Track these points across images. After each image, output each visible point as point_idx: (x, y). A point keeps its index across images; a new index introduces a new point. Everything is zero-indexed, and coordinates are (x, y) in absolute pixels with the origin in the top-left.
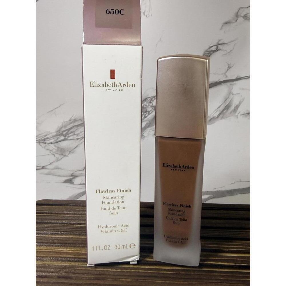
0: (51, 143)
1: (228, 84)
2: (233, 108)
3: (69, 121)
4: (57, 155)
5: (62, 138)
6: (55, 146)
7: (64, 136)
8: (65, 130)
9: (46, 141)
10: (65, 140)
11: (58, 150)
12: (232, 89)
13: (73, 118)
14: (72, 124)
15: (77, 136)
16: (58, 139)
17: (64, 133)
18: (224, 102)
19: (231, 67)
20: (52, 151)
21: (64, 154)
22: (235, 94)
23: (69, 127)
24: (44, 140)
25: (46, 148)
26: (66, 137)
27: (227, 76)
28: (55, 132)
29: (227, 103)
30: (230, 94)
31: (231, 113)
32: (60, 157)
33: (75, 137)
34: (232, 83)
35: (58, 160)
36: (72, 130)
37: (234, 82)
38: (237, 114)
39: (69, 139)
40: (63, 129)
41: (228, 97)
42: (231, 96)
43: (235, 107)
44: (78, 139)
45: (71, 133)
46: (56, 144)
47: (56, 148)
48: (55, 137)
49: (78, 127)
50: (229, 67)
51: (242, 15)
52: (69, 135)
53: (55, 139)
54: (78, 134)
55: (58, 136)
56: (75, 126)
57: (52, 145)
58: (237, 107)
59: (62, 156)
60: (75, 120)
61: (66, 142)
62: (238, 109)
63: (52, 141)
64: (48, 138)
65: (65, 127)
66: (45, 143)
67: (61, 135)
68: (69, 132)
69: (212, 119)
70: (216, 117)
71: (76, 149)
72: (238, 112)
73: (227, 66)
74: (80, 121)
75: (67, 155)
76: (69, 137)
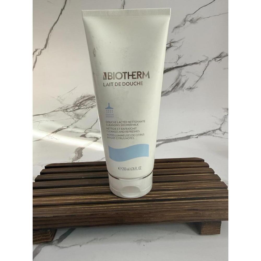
0: (71, 111)
1: (179, 69)
2: (181, 85)
3: (81, 97)
4: (75, 119)
5: (77, 108)
6: (73, 113)
7: (78, 107)
8: (79, 103)
9: (67, 110)
10: (79, 109)
11: (75, 116)
12: (181, 72)
13: (83, 96)
14: (82, 99)
15: (86, 106)
16: (75, 108)
17: (78, 105)
18: (176, 81)
19: (180, 58)
20: (72, 116)
21: (79, 118)
22: (183, 76)
23: (80, 101)
24: (67, 109)
25: (68, 114)
26: (80, 107)
27: (178, 64)
28: (73, 105)
29: (178, 81)
30: (179, 76)
31: (179, 88)
32: (77, 120)
33: (85, 107)
34: (181, 68)
35: (76, 122)
36: (83, 103)
37: (183, 68)
38: (183, 89)
39: (81, 108)
40: (77, 102)
41: (178, 78)
42: (180, 77)
43: (182, 84)
44: (86, 108)
45: (82, 104)
46: (74, 112)
47: (74, 114)
48: (73, 108)
49: (86, 101)
50: (179, 58)
51: (189, 20)
52: (81, 106)
53: (73, 109)
54: (86, 105)
55: (75, 107)
56: (84, 100)
57: (72, 113)
58: (184, 84)
59: (78, 119)
60: (84, 97)
61: (80, 110)
62: (184, 85)
63: (71, 110)
64: (68, 108)
65: (78, 101)
66: (67, 111)
67: (76, 106)
68: (81, 104)
69: (168, 93)
70: (170, 91)
71: (86, 114)
72: (184, 88)
73: (178, 57)
74: (87, 97)
75: (81, 118)
76: (81, 107)
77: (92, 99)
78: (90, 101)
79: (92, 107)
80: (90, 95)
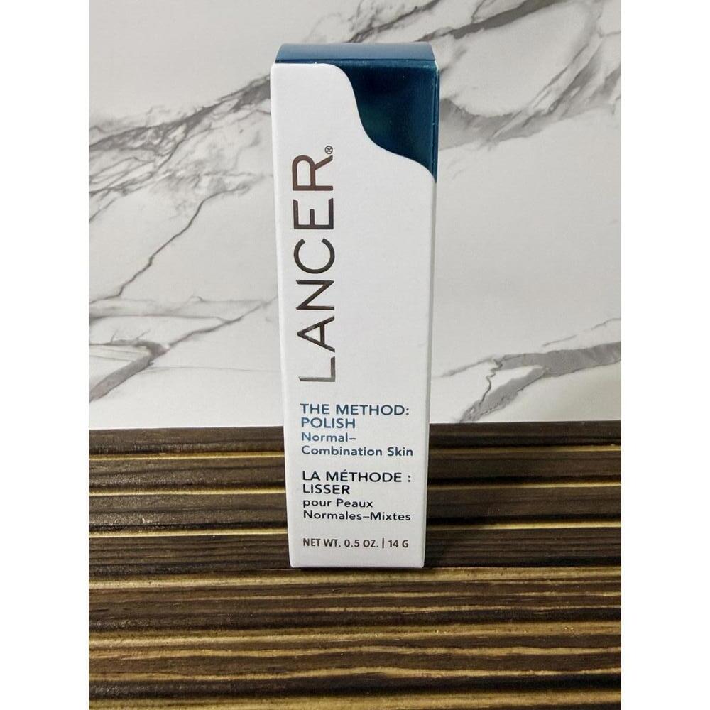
77: (123, 144)
78: (114, 153)
79: (124, 189)
80: (110, 123)
